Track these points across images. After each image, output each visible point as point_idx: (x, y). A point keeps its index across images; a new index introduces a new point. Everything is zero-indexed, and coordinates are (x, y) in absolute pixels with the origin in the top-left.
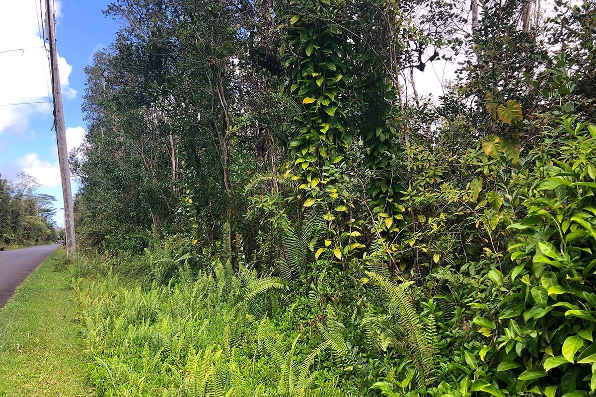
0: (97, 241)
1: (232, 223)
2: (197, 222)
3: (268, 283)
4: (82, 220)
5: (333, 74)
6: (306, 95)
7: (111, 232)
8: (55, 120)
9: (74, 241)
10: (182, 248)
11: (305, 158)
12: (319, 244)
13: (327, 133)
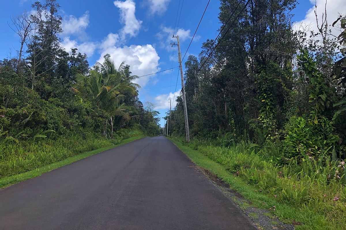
1: (246, 130)
2: (235, 129)
3: (255, 145)
5: (269, 94)
6: (262, 100)
10: (231, 137)
11: (263, 114)
12: (267, 136)
13: (268, 108)
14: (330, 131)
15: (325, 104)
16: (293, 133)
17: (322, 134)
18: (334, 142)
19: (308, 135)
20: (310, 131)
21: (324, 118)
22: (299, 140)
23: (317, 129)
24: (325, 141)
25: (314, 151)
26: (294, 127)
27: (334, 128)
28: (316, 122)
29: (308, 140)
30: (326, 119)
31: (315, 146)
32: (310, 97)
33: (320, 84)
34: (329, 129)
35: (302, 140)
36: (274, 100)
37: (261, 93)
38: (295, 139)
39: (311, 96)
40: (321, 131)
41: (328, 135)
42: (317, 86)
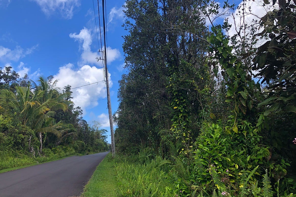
0: (123, 150)
3: (166, 162)
4: (118, 140)
5: (182, 100)
6: (175, 106)
7: (128, 146)
8: (108, 105)
9: (115, 150)
11: (175, 124)
12: (180, 150)
13: (181, 117)
14: (255, 142)
15: (247, 104)
16: (204, 146)
17: (244, 147)
18: (260, 157)
19: (225, 149)
20: (228, 142)
21: (246, 123)
22: (212, 156)
23: (237, 140)
24: (249, 157)
25: (234, 172)
26: (206, 137)
27: (260, 137)
28: (235, 130)
29: (224, 155)
30: (248, 125)
31: (234, 165)
32: (226, 95)
33: (239, 77)
34: (253, 139)
35: (216, 156)
36: (187, 106)
37: (173, 98)
38: (207, 154)
39: (228, 94)
40: (242, 142)
41: (252, 148)
42: (236, 79)
